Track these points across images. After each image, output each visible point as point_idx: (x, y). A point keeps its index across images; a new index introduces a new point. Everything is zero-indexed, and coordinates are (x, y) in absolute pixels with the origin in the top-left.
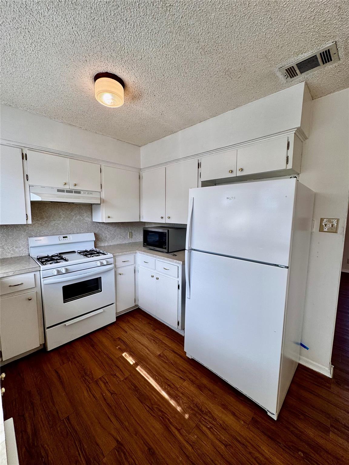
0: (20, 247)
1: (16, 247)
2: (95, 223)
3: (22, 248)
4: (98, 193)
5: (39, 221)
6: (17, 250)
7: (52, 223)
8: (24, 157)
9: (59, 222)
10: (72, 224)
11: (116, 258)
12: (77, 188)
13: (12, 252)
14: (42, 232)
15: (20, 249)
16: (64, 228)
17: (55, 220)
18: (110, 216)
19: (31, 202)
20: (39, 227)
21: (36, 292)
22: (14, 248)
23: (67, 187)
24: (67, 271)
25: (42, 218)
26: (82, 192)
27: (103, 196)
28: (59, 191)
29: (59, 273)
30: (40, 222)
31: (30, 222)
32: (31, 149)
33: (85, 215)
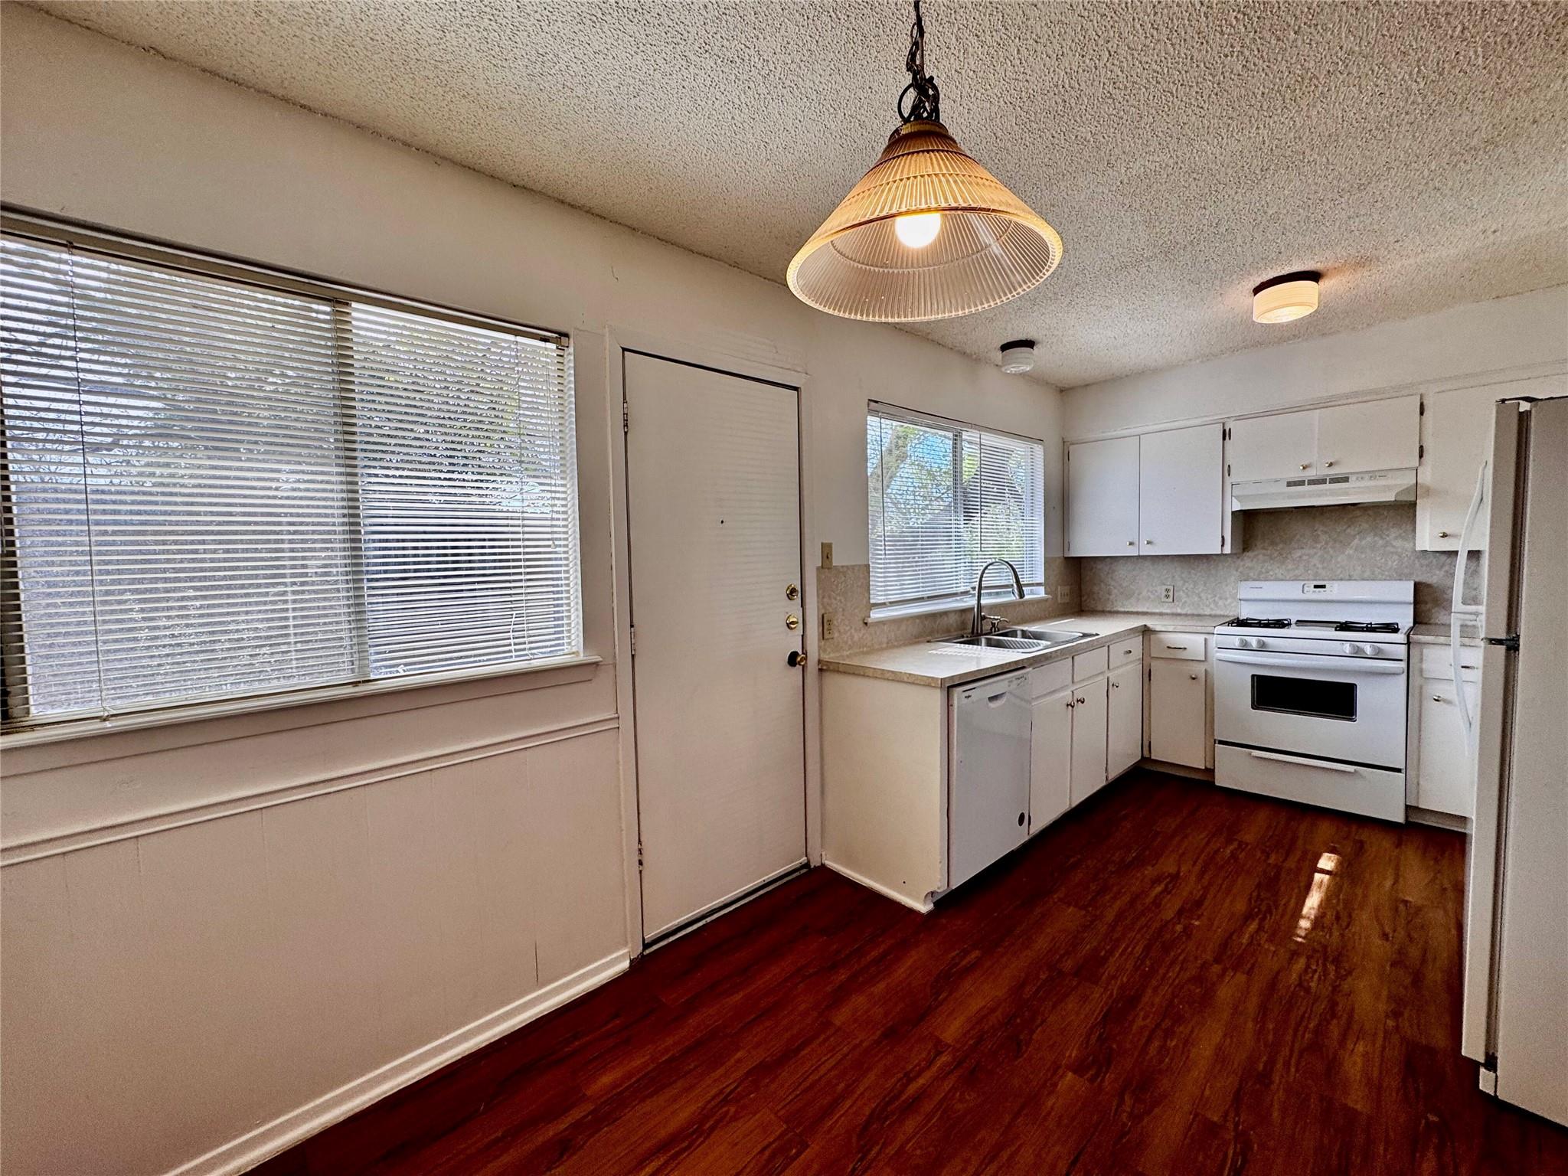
0: (1226, 599)
1: (1221, 598)
2: (1431, 554)
3: (1229, 601)
4: (1407, 472)
5: (1267, 549)
6: (1221, 603)
7: (1297, 554)
8: (1226, 435)
9: (1312, 552)
10: (1350, 557)
11: (1424, 650)
12: (1335, 471)
13: (1212, 606)
14: (1271, 573)
15: (1227, 603)
16: (1325, 565)
17: (1302, 548)
18: (1448, 532)
19: (1233, 513)
20: (1264, 561)
21: (1206, 670)
22: (1217, 599)
23: (1311, 474)
24: (1263, 648)
25: (1273, 543)
26: (1352, 478)
27: (1426, 477)
28: (1289, 484)
29: (1245, 647)
30: (1269, 552)
31: (1228, 550)
32: (1239, 418)
33: (1394, 533)
